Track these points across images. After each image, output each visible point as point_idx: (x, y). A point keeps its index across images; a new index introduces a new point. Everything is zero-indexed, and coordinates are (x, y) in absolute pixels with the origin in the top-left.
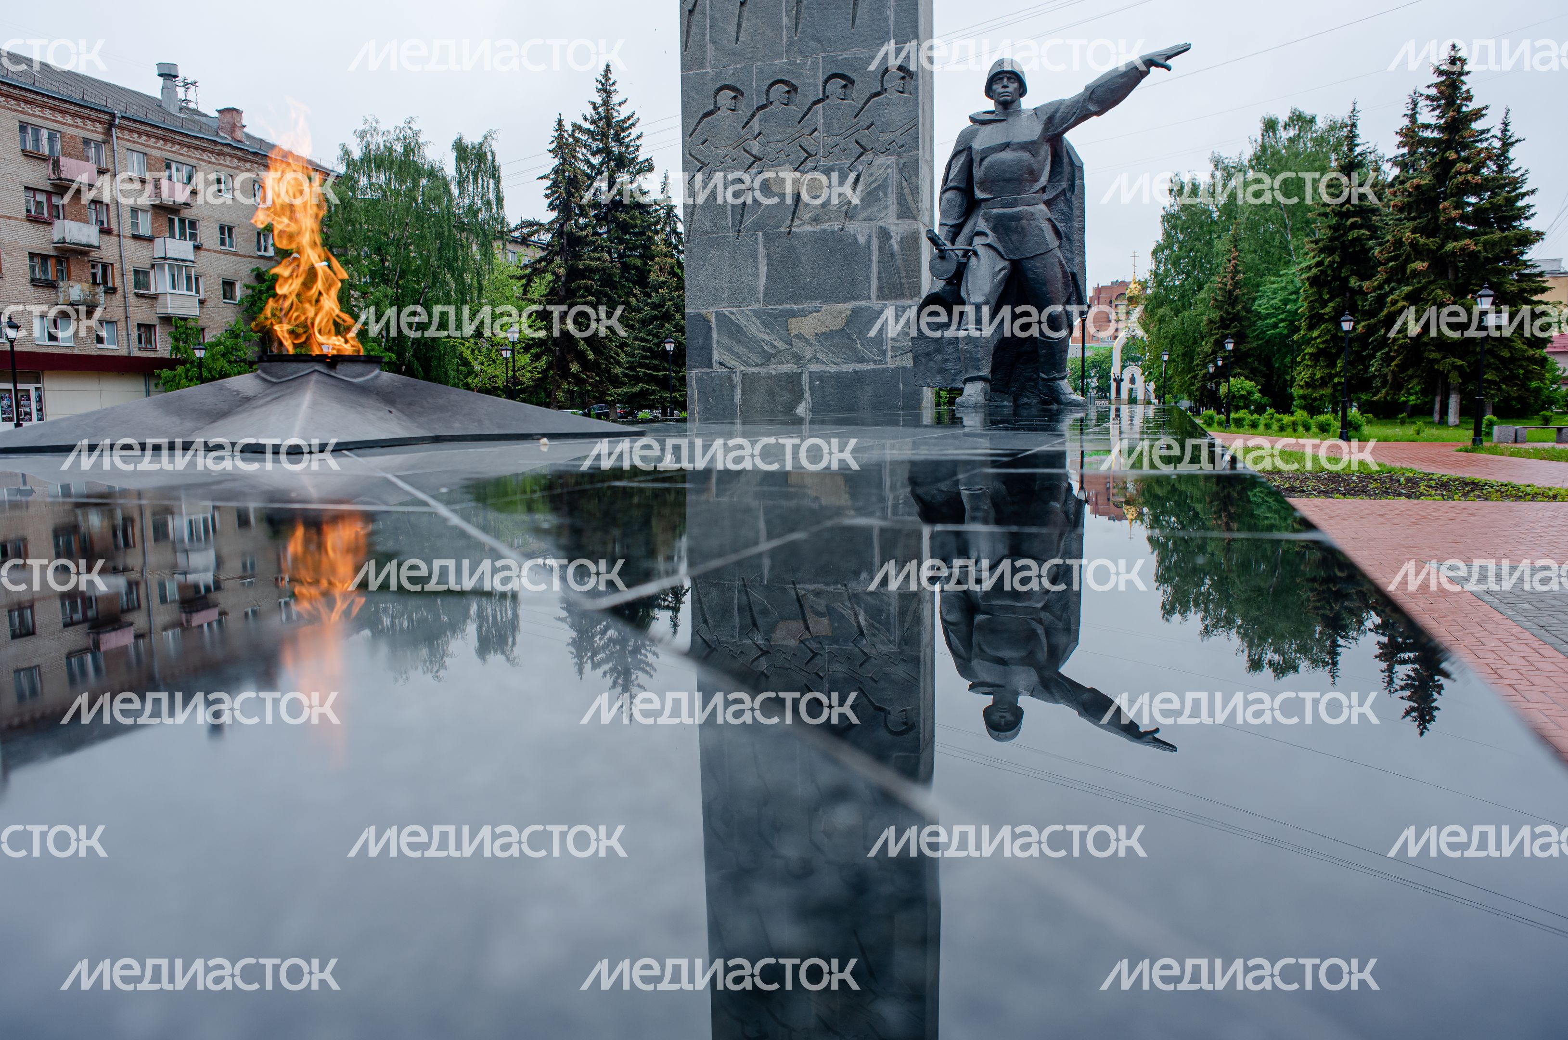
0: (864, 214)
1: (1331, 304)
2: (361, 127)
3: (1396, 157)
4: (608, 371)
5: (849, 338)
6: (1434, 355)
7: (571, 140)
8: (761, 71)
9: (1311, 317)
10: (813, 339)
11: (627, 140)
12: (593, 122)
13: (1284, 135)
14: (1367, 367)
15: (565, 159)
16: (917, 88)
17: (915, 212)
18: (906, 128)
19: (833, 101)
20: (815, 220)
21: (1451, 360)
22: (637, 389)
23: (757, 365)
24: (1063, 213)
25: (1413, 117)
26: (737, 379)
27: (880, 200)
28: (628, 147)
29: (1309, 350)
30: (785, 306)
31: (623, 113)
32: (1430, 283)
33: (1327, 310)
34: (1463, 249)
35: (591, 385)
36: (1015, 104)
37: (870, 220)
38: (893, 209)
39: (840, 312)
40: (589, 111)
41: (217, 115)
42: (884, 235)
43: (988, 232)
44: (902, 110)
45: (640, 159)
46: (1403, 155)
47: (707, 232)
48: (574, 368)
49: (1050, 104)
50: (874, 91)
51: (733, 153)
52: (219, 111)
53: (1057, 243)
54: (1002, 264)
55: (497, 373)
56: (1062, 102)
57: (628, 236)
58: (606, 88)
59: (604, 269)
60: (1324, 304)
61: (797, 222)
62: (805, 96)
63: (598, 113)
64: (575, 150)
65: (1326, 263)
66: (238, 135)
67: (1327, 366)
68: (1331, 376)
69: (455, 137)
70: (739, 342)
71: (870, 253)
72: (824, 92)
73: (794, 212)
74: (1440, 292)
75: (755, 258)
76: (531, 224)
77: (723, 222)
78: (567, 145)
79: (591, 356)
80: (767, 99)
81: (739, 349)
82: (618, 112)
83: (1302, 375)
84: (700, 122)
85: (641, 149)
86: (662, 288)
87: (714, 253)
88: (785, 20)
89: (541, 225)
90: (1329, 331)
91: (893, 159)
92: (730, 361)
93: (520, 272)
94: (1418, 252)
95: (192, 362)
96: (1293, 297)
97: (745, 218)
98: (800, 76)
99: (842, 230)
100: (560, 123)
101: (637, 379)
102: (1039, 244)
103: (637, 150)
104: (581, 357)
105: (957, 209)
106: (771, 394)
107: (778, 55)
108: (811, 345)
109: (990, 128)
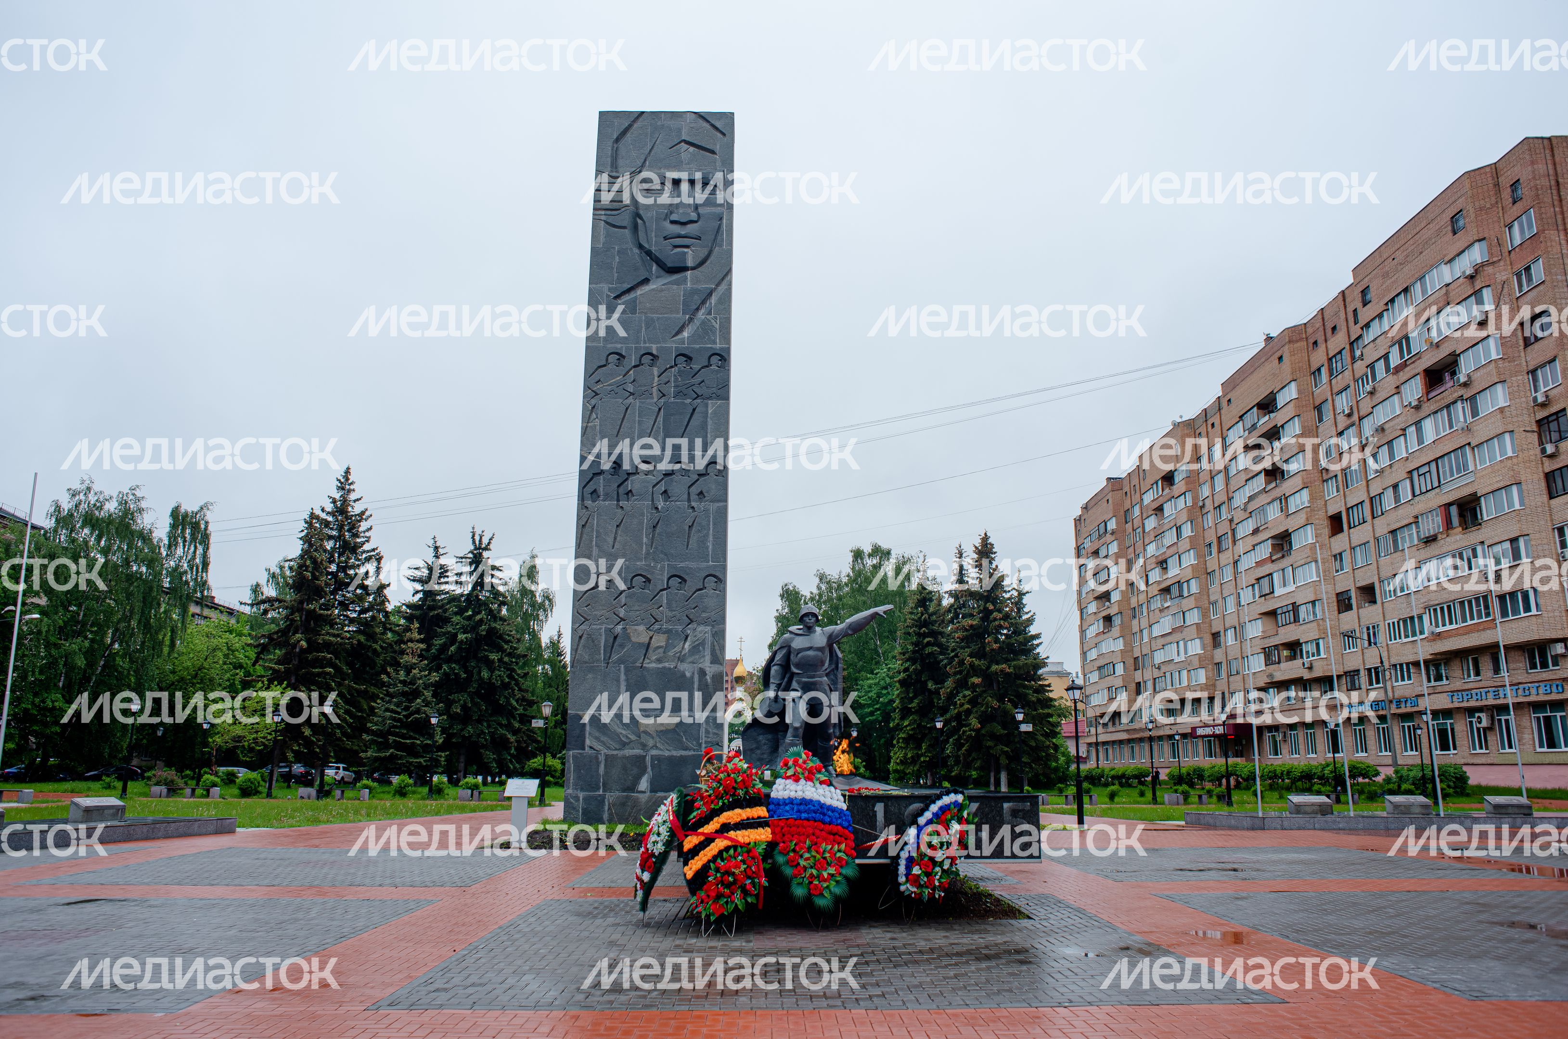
0: (690, 659)
1: (916, 701)
2: (76, 486)
5: (678, 735)
6: (990, 743)
8: (628, 567)
9: (902, 710)
10: (654, 735)
11: (359, 532)
12: (330, 513)
13: (870, 562)
15: (310, 546)
17: (721, 660)
18: (717, 611)
19: (673, 590)
20: (659, 661)
21: (1000, 747)
22: (387, 754)
23: (616, 749)
26: (602, 758)
27: (700, 652)
28: (358, 537)
29: (902, 735)
32: (984, 692)
33: (913, 705)
34: (1002, 671)
36: (815, 629)
37: (693, 663)
38: (708, 658)
42: (702, 673)
44: (715, 600)
45: (369, 549)
46: (956, 593)
47: (586, 663)
50: (698, 587)
58: (345, 487)
60: (911, 700)
61: (647, 661)
62: (655, 585)
63: (337, 508)
65: (911, 670)
67: (915, 748)
68: (919, 756)
69: (174, 505)
70: (604, 734)
71: (693, 683)
72: (668, 584)
73: (645, 655)
74: (988, 700)
75: (618, 681)
77: (597, 657)
80: (631, 584)
81: (604, 739)
82: (354, 506)
83: (897, 755)
84: (585, 593)
85: (370, 540)
86: (414, 668)
87: (590, 676)
88: (645, 540)
91: (709, 628)
92: (597, 746)
94: (974, 670)
96: (884, 692)
97: (613, 656)
98: (653, 573)
99: (674, 667)
101: (385, 745)
103: (366, 540)
106: (625, 768)
107: (641, 560)
108: (652, 738)
109: (801, 638)
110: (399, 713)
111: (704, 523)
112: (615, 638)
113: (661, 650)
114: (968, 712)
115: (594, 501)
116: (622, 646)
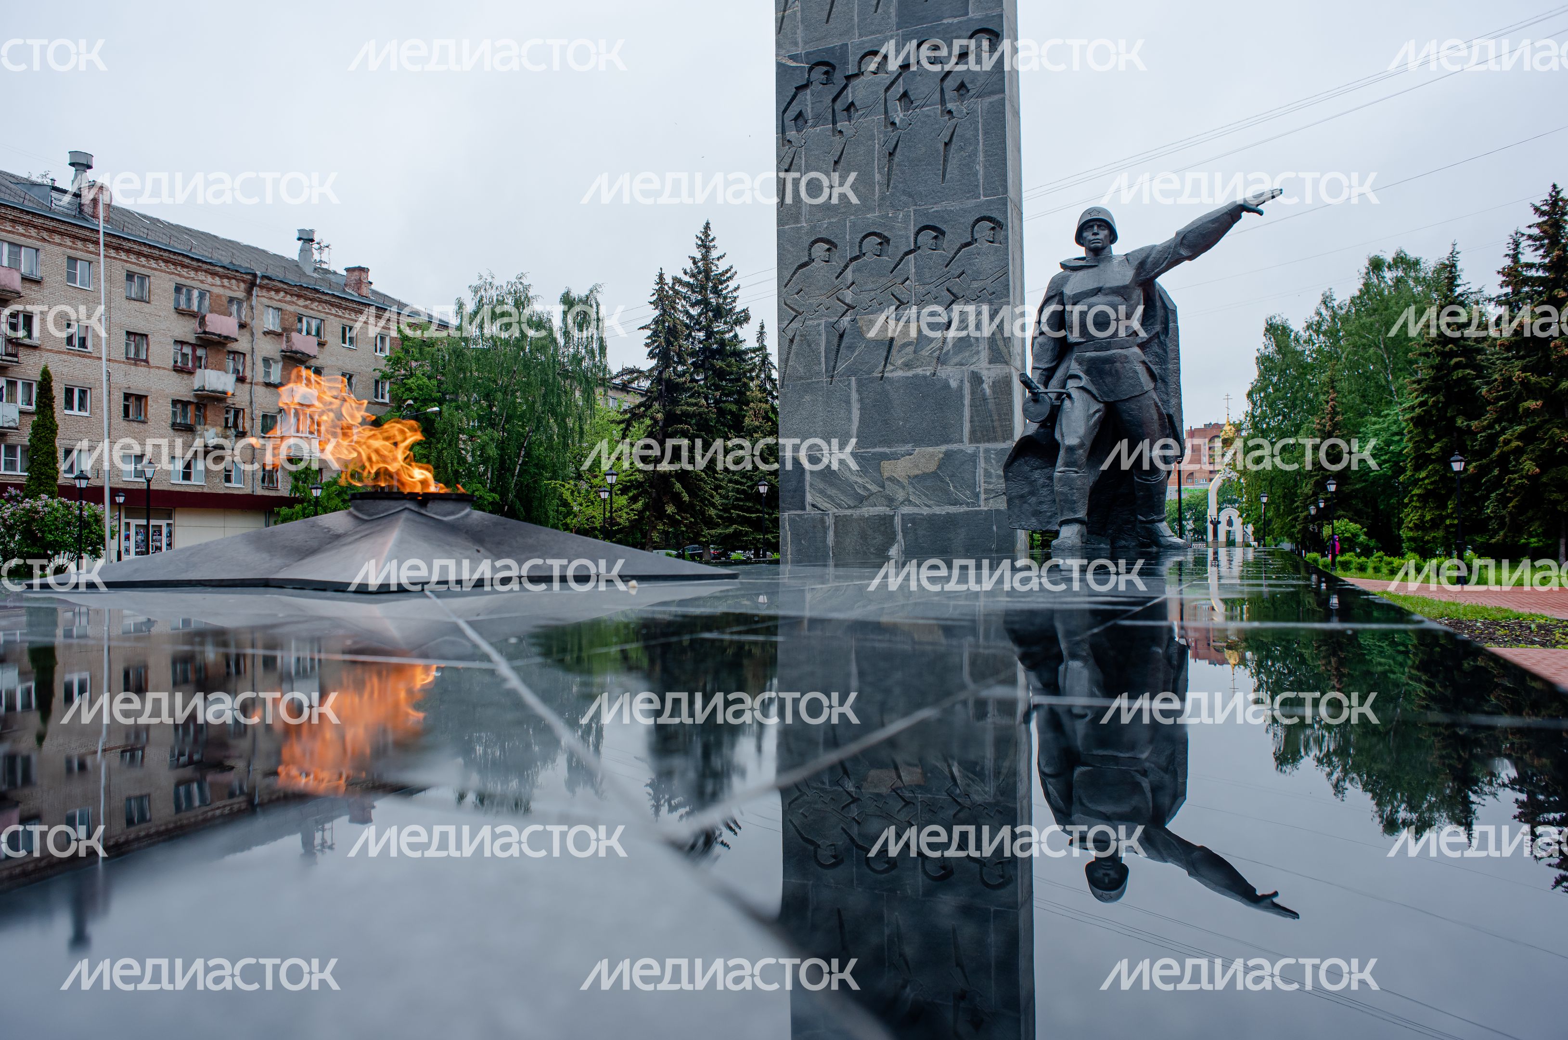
0: (956, 360)
1: (1438, 445)
2: (476, 282)
3: (1499, 297)
4: (703, 513)
5: (942, 481)
7: (671, 292)
8: (854, 224)
9: (1416, 458)
10: (905, 482)
11: (724, 292)
12: (693, 276)
13: (1389, 275)
14: (1481, 509)
15: (665, 311)
16: (1006, 238)
17: (1007, 357)
18: (996, 275)
19: (925, 251)
20: (908, 365)
22: (731, 530)
23: (850, 507)
24: (1157, 355)
25: (1515, 257)
26: (830, 521)
27: (971, 345)
28: (725, 298)
29: (1416, 491)
30: (878, 450)
31: (722, 266)
32: (1546, 422)
33: (1434, 450)
35: (685, 526)
36: (1107, 250)
37: (962, 365)
38: (985, 355)
39: (932, 455)
40: (689, 266)
41: (345, 273)
42: (976, 379)
43: (1082, 374)
44: (992, 259)
45: (737, 310)
46: (1506, 295)
47: (801, 378)
48: (670, 509)
49: (1142, 249)
50: (964, 241)
51: (827, 302)
52: (347, 270)
53: (1152, 385)
54: (1096, 406)
55: (594, 514)
56: (1153, 247)
57: (724, 383)
58: (705, 243)
59: (700, 414)
60: (1431, 445)
61: (889, 367)
62: (897, 247)
63: (698, 267)
64: (675, 302)
65: (1430, 403)
66: (365, 291)
67: (1437, 508)
68: (1443, 518)
69: (563, 291)
70: (832, 484)
71: (962, 397)
72: (916, 243)
73: (887, 358)
74: (1557, 431)
75: (848, 402)
76: (631, 371)
77: (816, 368)
78: (668, 297)
79: (686, 498)
80: (860, 251)
81: (831, 491)
82: (716, 266)
83: (1411, 517)
84: (795, 273)
85: (738, 300)
86: (756, 432)
87: (807, 398)
88: (877, 177)
89: (640, 372)
90: (1437, 471)
92: (824, 504)
93: (620, 417)
94: (1529, 390)
95: (309, 501)
96: (1396, 438)
97: (839, 364)
98: (892, 228)
99: (934, 374)
100: (661, 276)
101: (730, 521)
102: (1133, 386)
103: (734, 301)
104: (676, 499)
105: (1049, 353)
106: (864, 536)
107: (872, 210)
108: (903, 487)
109: (1081, 274)
110: (741, 484)
111: (969, 134)
112: (841, 336)
113: (910, 349)
114: (1519, 452)
115: (799, 131)
116: (851, 348)
